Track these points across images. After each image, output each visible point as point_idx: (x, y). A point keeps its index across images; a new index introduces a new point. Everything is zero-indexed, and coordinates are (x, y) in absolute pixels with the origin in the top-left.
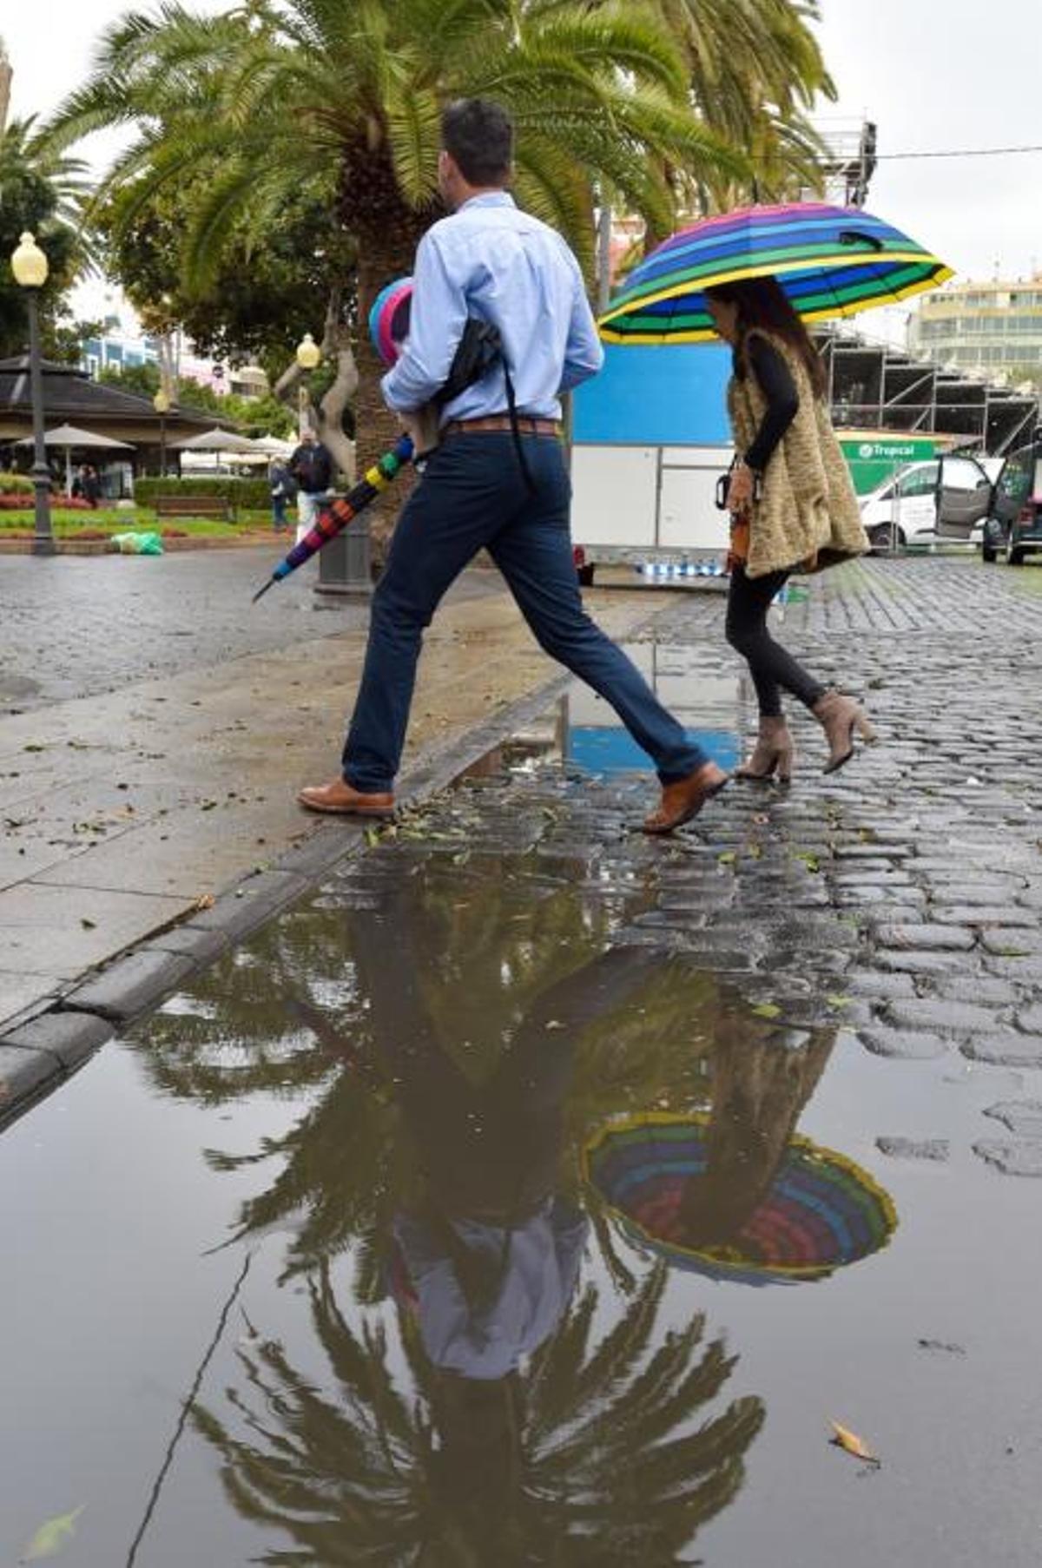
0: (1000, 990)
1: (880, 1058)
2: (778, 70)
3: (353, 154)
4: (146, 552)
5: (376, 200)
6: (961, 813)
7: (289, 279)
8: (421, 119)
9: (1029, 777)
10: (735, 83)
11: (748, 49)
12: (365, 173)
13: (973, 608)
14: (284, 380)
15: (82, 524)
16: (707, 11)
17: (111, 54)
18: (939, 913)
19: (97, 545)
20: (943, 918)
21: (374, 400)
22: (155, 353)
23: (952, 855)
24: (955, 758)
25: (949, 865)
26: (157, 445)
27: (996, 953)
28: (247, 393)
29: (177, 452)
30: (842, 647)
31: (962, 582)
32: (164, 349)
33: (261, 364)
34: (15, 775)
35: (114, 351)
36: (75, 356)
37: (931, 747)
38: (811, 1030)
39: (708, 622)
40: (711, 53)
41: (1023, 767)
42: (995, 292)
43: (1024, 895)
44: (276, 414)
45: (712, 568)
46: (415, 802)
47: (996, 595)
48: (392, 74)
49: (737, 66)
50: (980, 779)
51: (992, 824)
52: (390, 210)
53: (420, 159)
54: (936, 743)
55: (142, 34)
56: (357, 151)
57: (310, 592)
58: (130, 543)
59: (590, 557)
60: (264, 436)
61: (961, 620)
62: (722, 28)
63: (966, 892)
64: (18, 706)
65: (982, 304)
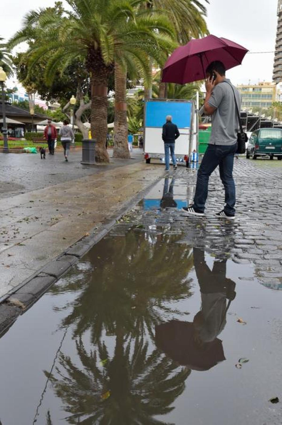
0: (260, 252)
1: (237, 264)
2: (196, 29)
3: (91, 51)
4: (33, 153)
5: (97, 63)
6: (248, 218)
7: (68, 80)
8: (109, 42)
9: (262, 210)
10: (185, 32)
11: (188, 24)
12: (94, 56)
13: (245, 170)
14: (65, 107)
15: (14, 145)
16: (178, 13)
17: (27, 22)
18: (246, 237)
19: (19, 150)
20: (248, 238)
21: (96, 115)
22: (28, 98)
23: (247, 226)
24: (245, 206)
25: (247, 228)
26: (30, 123)
27: (258, 245)
28: (53, 109)
29: (35, 126)
30: (216, 180)
31: (242, 164)
32: (30, 97)
33: (59, 102)
34: (31, 207)
35: (16, 97)
36: (7, 98)
37: (240, 203)
38: (223, 259)
39: (181, 173)
40: (179, 25)
41: (261, 208)
42: (249, 88)
43: (264, 234)
44: (61, 115)
45: (179, 159)
46: (125, 214)
47: (250, 167)
48: (102, 31)
49: (186, 28)
50: (251, 210)
51: (255, 220)
52: (100, 66)
53: (109, 52)
54: (241, 202)
55: (35, 17)
56: (92, 50)
57: (80, 164)
58: (29, 150)
59: (150, 156)
60: (59, 122)
61: (243, 174)
62: (182, 18)
63: (251, 233)
64: (23, 191)
65: (246, 91)
